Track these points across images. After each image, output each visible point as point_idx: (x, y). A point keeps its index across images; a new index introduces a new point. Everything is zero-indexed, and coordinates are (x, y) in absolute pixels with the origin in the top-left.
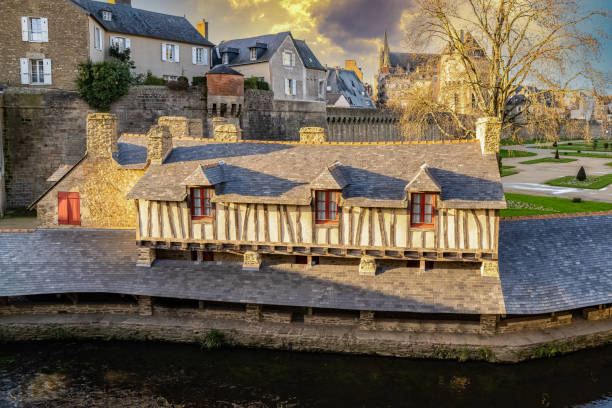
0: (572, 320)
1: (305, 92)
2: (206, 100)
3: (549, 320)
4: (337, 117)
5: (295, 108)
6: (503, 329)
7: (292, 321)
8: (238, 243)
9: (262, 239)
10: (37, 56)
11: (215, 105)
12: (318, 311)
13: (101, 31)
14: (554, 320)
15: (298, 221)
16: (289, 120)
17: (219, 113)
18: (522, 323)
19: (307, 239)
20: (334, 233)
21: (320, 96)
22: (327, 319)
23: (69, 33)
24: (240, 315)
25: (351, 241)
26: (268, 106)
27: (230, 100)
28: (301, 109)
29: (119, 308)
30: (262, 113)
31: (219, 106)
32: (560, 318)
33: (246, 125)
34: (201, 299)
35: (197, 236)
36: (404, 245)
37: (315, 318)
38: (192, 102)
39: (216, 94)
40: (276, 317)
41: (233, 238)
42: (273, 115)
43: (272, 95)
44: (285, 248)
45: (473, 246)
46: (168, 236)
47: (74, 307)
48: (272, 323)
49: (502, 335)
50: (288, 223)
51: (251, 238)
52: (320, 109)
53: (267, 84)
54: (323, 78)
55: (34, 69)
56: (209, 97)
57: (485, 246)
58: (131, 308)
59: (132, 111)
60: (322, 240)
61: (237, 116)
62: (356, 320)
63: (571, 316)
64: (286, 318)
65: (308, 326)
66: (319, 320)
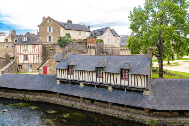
0: (179, 114)
1: (113, 42)
2: (86, 45)
3: (169, 113)
4: (124, 49)
5: (110, 46)
6: (151, 114)
7: (91, 103)
8: (78, 80)
9: (84, 80)
10: (50, 36)
11: (88, 46)
12: (98, 101)
13: (64, 29)
14: (171, 113)
15: (92, 75)
16: (109, 49)
17: (89, 48)
18: (159, 113)
19: (94, 80)
20: (101, 79)
21: (118, 43)
22: (100, 103)
23: (57, 30)
24: (79, 99)
25: (105, 82)
26: (103, 46)
27: (92, 45)
28: (112, 47)
29: (52, 95)
30: (101, 48)
31: (89, 46)
32: (173, 113)
33: (96, 51)
34: (70, 94)
35: (69, 78)
36: (120, 84)
37: (97, 102)
38: (83, 45)
39: (89, 43)
40: (87, 101)
41: (77, 79)
42: (104, 48)
43: (104, 43)
44: (89, 82)
45: (140, 86)
46: (63, 77)
47: (43, 94)
48: (86, 103)
49: (151, 115)
50: (90, 76)
51: (81, 79)
52: (118, 47)
53: (103, 40)
54: (118, 38)
55: (49, 38)
56: (87, 44)
57: (143, 86)
58: (55, 95)
59: (69, 48)
60: (98, 81)
61: (94, 49)
62: (107, 104)
63: (178, 113)
64: (89, 102)
65: (95, 105)
66: (98, 103)
